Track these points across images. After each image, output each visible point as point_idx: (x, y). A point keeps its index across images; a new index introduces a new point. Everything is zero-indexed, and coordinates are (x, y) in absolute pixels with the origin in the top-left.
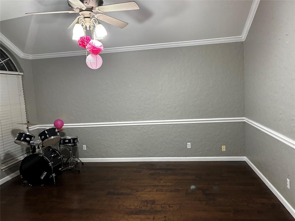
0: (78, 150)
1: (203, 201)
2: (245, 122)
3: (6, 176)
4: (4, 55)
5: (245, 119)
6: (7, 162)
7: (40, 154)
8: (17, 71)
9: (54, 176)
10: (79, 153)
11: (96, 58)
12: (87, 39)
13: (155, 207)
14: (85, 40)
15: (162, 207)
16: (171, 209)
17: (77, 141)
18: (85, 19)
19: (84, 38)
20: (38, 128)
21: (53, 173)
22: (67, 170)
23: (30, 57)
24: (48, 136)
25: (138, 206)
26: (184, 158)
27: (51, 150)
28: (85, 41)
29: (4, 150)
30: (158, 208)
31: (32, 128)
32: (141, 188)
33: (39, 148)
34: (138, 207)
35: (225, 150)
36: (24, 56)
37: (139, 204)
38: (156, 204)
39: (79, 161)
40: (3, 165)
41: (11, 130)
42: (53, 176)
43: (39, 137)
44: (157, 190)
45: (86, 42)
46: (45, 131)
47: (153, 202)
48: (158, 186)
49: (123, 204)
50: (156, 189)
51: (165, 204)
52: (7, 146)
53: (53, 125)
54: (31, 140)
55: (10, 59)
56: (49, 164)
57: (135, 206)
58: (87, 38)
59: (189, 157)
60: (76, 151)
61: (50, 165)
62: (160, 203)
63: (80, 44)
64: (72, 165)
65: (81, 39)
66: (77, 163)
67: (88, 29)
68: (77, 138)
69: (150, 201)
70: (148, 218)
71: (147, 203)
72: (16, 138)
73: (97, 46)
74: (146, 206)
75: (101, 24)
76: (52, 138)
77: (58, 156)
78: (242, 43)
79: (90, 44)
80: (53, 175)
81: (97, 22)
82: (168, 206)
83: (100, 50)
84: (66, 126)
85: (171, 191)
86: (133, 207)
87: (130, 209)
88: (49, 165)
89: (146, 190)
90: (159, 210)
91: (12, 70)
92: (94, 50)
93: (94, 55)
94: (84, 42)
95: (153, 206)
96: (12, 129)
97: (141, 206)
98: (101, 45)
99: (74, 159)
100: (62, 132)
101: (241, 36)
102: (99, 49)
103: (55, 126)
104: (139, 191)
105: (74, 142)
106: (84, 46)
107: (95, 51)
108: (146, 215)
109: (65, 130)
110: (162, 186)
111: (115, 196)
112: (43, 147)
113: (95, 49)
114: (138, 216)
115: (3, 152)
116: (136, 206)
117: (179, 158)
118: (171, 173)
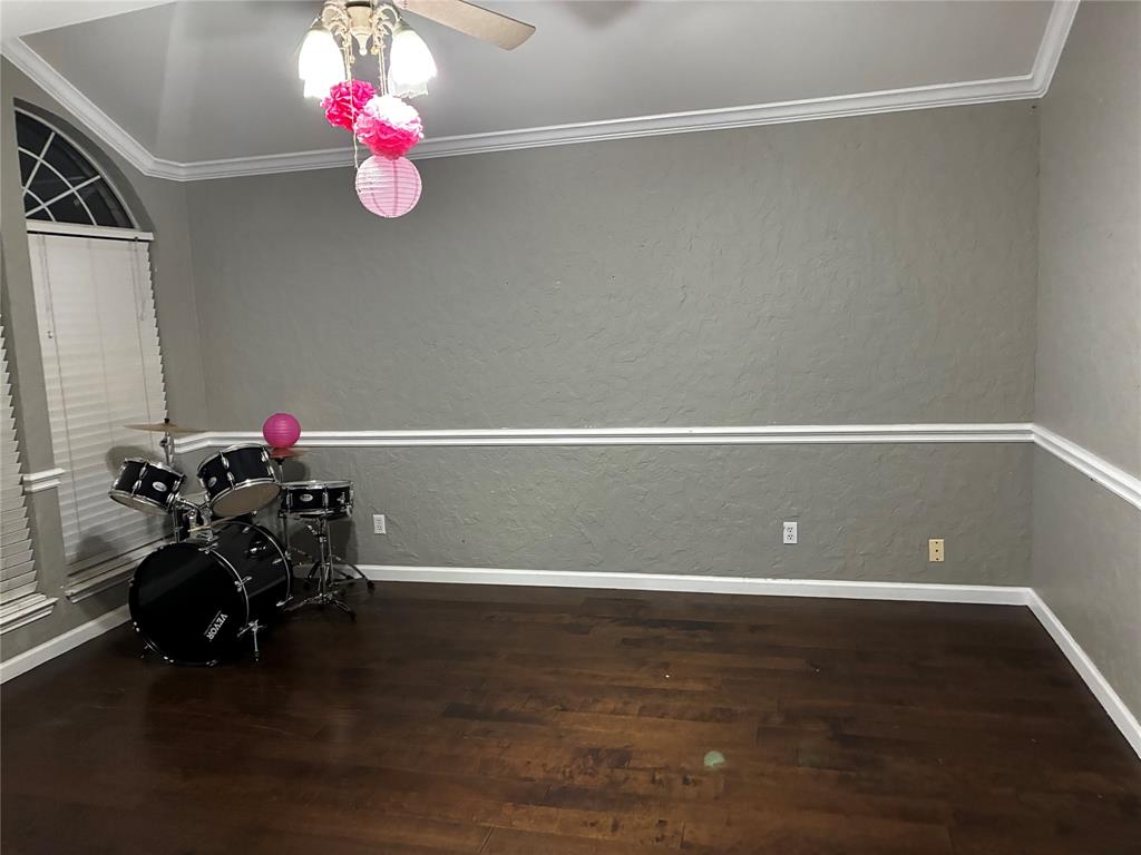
0: (354, 533)
1: (829, 768)
2: (1033, 443)
3: (85, 623)
4: (79, 164)
5: (1036, 433)
6: (91, 571)
7: (204, 544)
8: (131, 226)
9: (255, 630)
10: (360, 543)
11: (395, 172)
12: (359, 94)
13: (627, 779)
14: (350, 98)
15: (653, 781)
16: (691, 791)
17: (347, 500)
18: (351, 9)
19: (344, 89)
20: (209, 443)
21: (253, 620)
22: (308, 607)
23: (182, 172)
24: (230, 477)
25: (558, 772)
26: (770, 581)
27: (247, 529)
28: (348, 102)
29: (79, 525)
30: (641, 783)
31: (187, 444)
32: (582, 699)
33: (200, 522)
34: (560, 776)
35: (942, 559)
36: (154, 167)
37: (565, 762)
38: (634, 769)
39: (358, 576)
40: (74, 580)
41: (106, 451)
42: (250, 631)
43: (201, 480)
44: (642, 709)
45: (355, 105)
46: (219, 457)
47: (622, 758)
48: (647, 691)
49: (502, 758)
50: (638, 707)
51: (666, 768)
52: (86, 512)
53: (261, 435)
54: (170, 490)
55: (102, 179)
56: (236, 583)
57: (548, 769)
58: (361, 91)
59: (791, 578)
60: (348, 537)
61: (239, 590)
62: (649, 766)
63: (331, 116)
64: (330, 590)
65: (334, 96)
66: (352, 584)
67: (363, 52)
68: (347, 490)
69: (611, 752)
70: (593, 825)
71: (598, 761)
72: (116, 483)
73: (398, 121)
74: (590, 774)
75: (412, 29)
76: (249, 485)
77: (274, 553)
78: (1034, 105)
79: (367, 115)
80: (251, 625)
81: (398, 20)
82: (680, 781)
83: (409, 140)
84: (309, 438)
85: (702, 718)
86: (538, 774)
87: (526, 779)
88: (236, 587)
89: (599, 707)
90: (641, 792)
91: (114, 224)
92: (383, 137)
93: (384, 159)
94: (346, 104)
95: (620, 774)
96: (111, 447)
97: (571, 772)
98: (413, 119)
99: (337, 566)
100: (296, 462)
101: (1029, 77)
102: (403, 135)
103: (266, 437)
104: (573, 711)
105: (334, 504)
106: (349, 124)
107: (388, 141)
108: (588, 809)
109: (306, 456)
110: (666, 693)
111: (476, 725)
112: (214, 517)
113: (389, 136)
114: (553, 810)
115: (77, 531)
116: (553, 769)
117: (747, 580)
118: (708, 640)
